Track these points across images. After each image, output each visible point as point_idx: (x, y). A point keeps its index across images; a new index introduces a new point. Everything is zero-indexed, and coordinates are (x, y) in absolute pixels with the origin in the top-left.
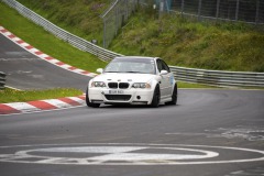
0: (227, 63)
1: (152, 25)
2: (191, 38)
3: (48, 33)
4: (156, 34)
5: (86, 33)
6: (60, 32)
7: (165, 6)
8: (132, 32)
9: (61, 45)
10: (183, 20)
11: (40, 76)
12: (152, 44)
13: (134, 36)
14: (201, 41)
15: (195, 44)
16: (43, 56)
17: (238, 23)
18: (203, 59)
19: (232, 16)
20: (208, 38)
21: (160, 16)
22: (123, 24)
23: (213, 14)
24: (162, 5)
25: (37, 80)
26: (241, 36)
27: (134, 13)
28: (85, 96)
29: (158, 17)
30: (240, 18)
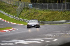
0: (46, 19)
1: (28, 11)
2: (37, 14)
3: (4, 14)
4: (29, 13)
5: (13, 14)
6: (7, 14)
7: (31, 7)
8: (23, 13)
9: (7, 17)
10: (35, 10)
11: (2, 25)
12: (28, 16)
13: (24, 14)
14: (40, 14)
15: (38, 15)
16: (3, 20)
17: (48, 10)
18: (40, 18)
19: (47, 8)
20: (41, 14)
21: (30, 9)
22: (21, 12)
23: (42, 8)
24: (30, 7)
25: (2, 26)
26: (49, 13)
27: (24, 9)
28: (13, 28)
29: (29, 10)
30: (48, 9)
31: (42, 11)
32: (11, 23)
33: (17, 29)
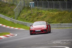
0: (52, 21)
1: (29, 12)
4: (30, 14)
5: (10, 15)
7: (32, 6)
8: (23, 14)
9: (2, 19)
10: (38, 10)
12: (29, 17)
13: (24, 15)
14: (44, 15)
15: (42, 16)
17: (54, 9)
19: (53, 7)
20: (46, 14)
22: (20, 12)
23: (47, 7)
26: (56, 13)
27: (23, 8)
28: (11, 34)
29: (30, 9)
31: (47, 11)
32: (8, 27)
33: (16, 35)
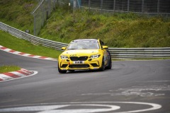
0: (123, 42)
1: (69, 17)
2: (96, 26)
4: (71, 24)
5: (21, 25)
7: (77, 4)
8: (54, 23)
9: (3, 34)
10: (90, 13)
12: (69, 31)
13: (56, 26)
14: (104, 27)
15: (100, 29)
17: (129, 13)
18: (106, 40)
19: (125, 9)
20: (109, 25)
21: (74, 11)
22: (47, 18)
23: (112, 8)
24: (75, 3)
26: (132, 22)
27: (55, 9)
28: (22, 70)
29: (72, 12)
30: (130, 10)
31: (111, 18)
32: (17, 53)
33: (36, 72)
